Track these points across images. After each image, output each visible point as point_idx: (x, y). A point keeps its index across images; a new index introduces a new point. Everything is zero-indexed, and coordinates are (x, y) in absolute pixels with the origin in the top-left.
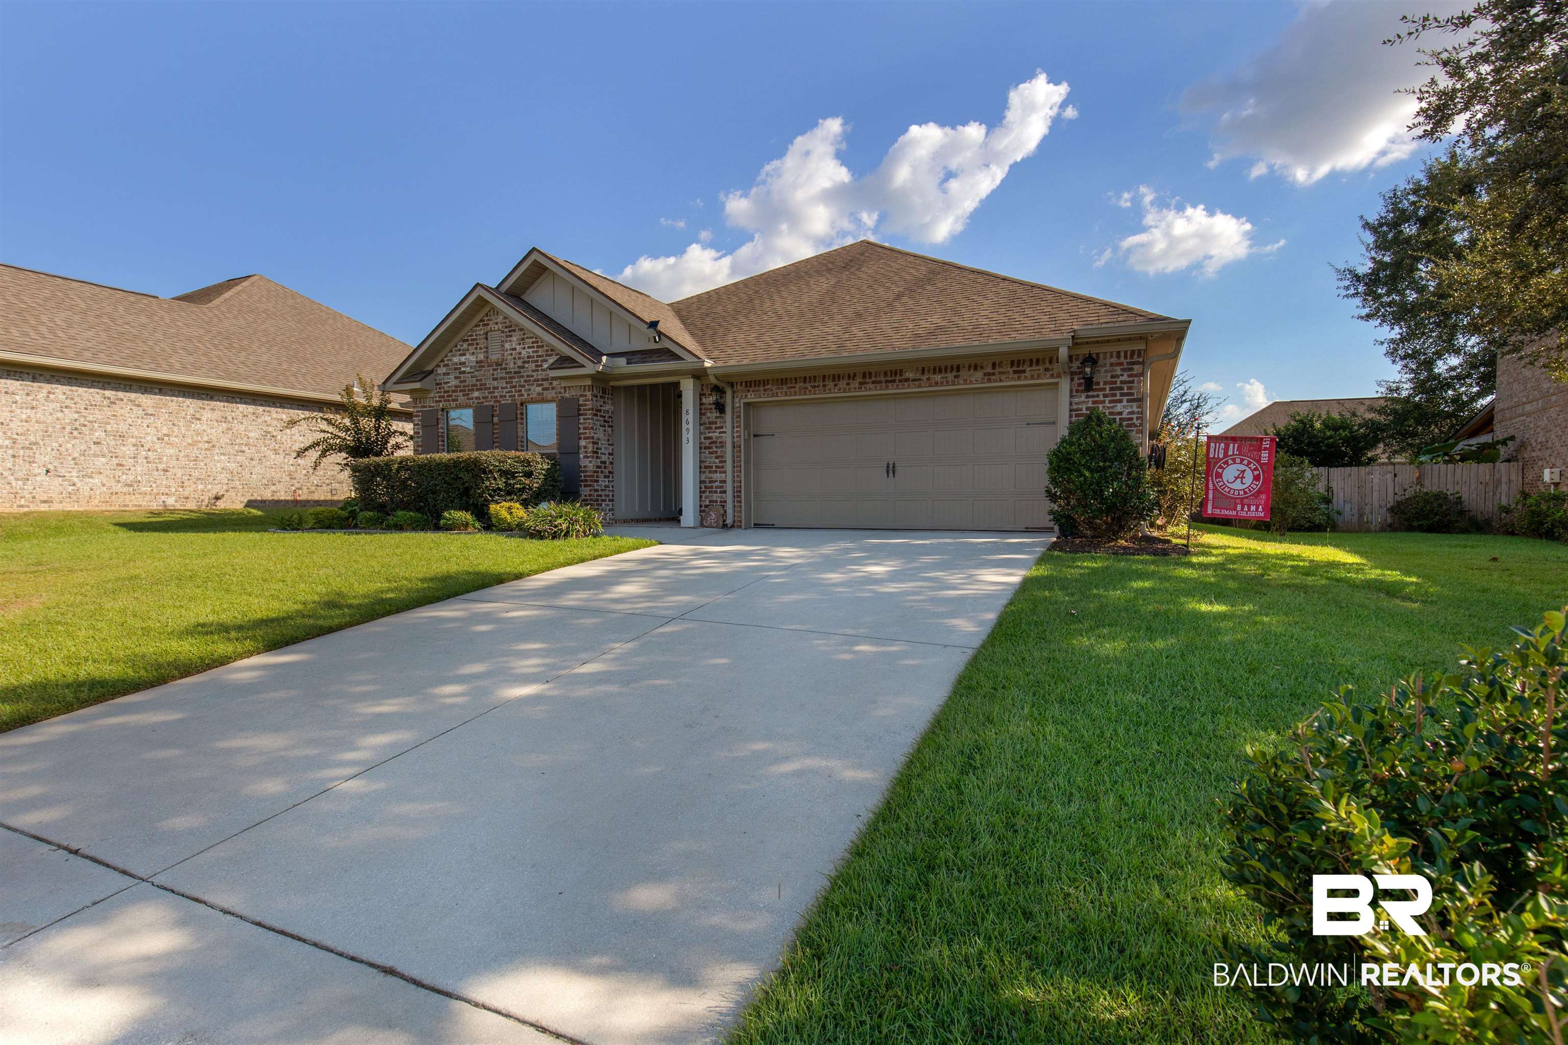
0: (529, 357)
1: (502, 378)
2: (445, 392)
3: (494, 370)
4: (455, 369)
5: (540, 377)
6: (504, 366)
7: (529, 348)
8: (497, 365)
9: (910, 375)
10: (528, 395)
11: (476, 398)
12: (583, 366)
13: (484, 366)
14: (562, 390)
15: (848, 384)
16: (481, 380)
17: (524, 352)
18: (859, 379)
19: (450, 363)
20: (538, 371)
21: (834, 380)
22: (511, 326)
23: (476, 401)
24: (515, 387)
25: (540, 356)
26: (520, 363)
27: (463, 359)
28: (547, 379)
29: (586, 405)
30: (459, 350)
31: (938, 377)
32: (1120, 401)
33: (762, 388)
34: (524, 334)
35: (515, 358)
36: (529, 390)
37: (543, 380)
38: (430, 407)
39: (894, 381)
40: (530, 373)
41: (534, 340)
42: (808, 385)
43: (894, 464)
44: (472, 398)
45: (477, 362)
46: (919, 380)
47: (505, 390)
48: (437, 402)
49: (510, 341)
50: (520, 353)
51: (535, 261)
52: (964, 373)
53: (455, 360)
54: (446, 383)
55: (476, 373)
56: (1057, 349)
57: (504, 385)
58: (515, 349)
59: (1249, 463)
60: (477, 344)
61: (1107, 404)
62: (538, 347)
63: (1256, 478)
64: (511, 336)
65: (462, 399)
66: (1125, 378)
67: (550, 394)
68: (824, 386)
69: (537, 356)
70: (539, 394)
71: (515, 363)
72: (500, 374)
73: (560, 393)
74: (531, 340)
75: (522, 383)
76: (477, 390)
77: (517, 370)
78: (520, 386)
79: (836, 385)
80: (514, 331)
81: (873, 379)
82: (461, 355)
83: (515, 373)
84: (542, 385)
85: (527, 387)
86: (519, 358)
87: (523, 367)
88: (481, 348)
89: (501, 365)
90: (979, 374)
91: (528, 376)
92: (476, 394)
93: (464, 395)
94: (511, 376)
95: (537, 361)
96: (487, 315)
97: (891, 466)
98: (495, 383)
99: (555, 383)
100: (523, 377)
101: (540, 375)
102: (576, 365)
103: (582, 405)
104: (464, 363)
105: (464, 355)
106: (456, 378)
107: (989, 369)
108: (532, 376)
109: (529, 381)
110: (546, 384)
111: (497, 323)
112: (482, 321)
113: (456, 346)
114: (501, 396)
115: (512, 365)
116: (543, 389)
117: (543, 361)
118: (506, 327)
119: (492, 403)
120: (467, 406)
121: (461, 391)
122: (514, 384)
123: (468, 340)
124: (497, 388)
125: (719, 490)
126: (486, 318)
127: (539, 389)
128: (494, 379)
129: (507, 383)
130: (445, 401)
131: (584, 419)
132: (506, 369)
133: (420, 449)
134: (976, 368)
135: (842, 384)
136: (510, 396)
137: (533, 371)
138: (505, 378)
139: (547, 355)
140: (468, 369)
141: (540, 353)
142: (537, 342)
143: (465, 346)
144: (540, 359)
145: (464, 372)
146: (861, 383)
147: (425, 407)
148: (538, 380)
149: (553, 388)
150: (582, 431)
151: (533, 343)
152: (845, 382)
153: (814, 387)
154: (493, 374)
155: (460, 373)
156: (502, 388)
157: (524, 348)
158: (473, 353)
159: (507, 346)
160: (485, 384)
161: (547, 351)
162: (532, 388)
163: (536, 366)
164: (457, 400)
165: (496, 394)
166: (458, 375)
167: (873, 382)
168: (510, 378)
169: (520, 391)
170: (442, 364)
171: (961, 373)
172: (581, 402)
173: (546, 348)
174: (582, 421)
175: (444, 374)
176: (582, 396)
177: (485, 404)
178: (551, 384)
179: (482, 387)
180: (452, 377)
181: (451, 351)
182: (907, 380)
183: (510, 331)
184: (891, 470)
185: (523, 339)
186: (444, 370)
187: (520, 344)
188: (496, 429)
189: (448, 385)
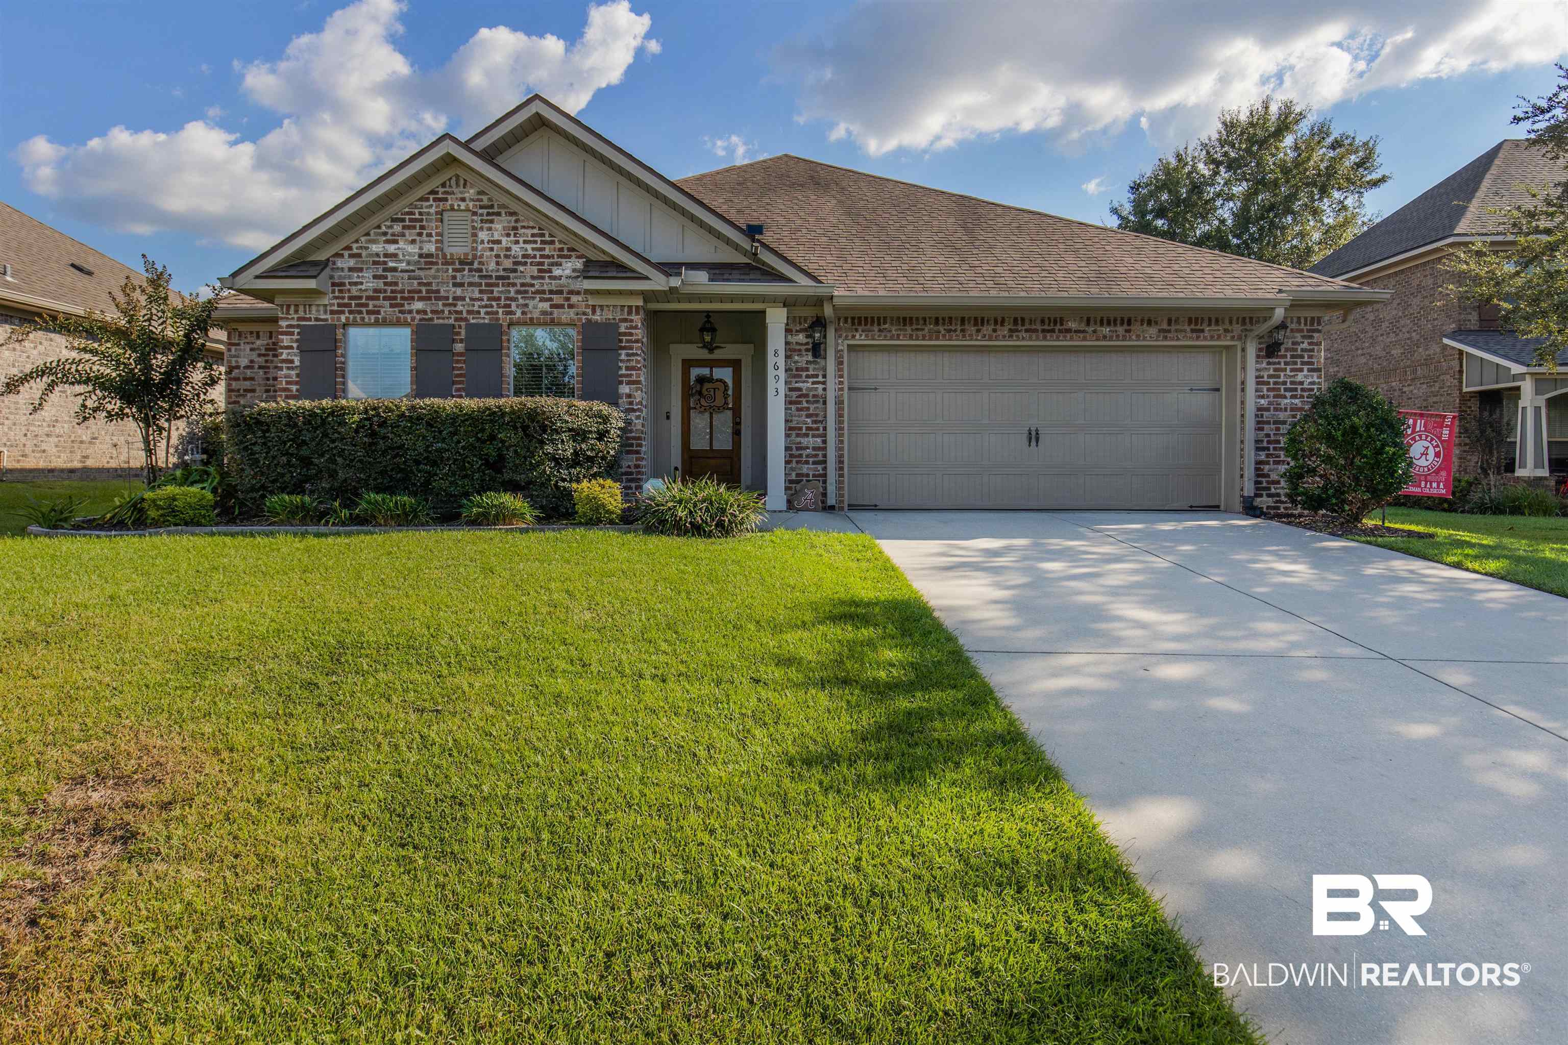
0: (524, 256)
1: (471, 284)
2: (351, 298)
3: (454, 270)
4: (375, 263)
5: (546, 287)
6: (476, 265)
7: (525, 242)
8: (462, 263)
9: (1072, 325)
10: (523, 313)
11: (418, 312)
12: (647, 278)
13: (436, 263)
14: (589, 311)
15: (995, 331)
16: (429, 284)
17: (515, 248)
18: (1007, 327)
19: (364, 253)
20: (543, 278)
21: (976, 324)
22: (492, 207)
23: (418, 317)
24: (499, 299)
25: (548, 257)
26: (508, 264)
27: (392, 248)
28: (560, 292)
29: (631, 334)
30: (385, 234)
31: (1106, 330)
32: (1301, 370)
33: (876, 328)
34: (516, 221)
35: (498, 256)
36: (526, 305)
37: (551, 292)
38: (317, 319)
39: (1053, 331)
40: (528, 280)
41: (536, 231)
42: (941, 328)
43: (1037, 430)
44: (410, 312)
45: (421, 256)
46: (1084, 331)
47: (477, 303)
48: (332, 312)
49: (490, 229)
50: (508, 249)
51: (537, 114)
52: (1135, 327)
53: (375, 248)
54: (356, 284)
55: (417, 273)
56: (1272, 309)
57: (476, 295)
58: (499, 242)
59: (1432, 440)
60: (422, 227)
61: (1288, 372)
62: (543, 242)
63: (1437, 455)
64: (492, 222)
65: (386, 310)
66: (1305, 346)
67: (566, 315)
68: (963, 331)
69: (542, 256)
70: (544, 313)
71: (498, 263)
72: (466, 276)
73: (584, 314)
74: (529, 232)
75: (512, 294)
76: (421, 299)
77: (502, 273)
78: (507, 299)
79: (978, 331)
80: (499, 214)
81: (1027, 326)
82: (388, 242)
83: (498, 278)
84: (550, 300)
85: (521, 301)
86: (507, 257)
87: (515, 271)
88: (430, 235)
89: (472, 263)
90: (1153, 331)
91: (523, 285)
92: (419, 305)
93: (392, 306)
94: (488, 283)
95: (542, 264)
96: (443, 185)
97: (1034, 433)
98: (459, 291)
99: (574, 299)
100: (514, 285)
101: (547, 284)
102: (629, 275)
103: (625, 334)
104: (395, 255)
105: (396, 242)
106: (375, 277)
107: (1165, 326)
108: (533, 285)
109: (526, 292)
110: (557, 299)
111: (463, 200)
112: (433, 192)
113: (379, 227)
114: (469, 312)
115: (492, 266)
116: (552, 306)
117: (552, 264)
118: (481, 207)
119: (452, 321)
120: (398, 323)
121: (385, 299)
122: (496, 294)
123: (403, 220)
124: (463, 299)
125: (811, 460)
126: (441, 190)
127: (546, 306)
128: (455, 285)
129: (481, 292)
130: (350, 312)
131: (628, 355)
132: (480, 270)
133: (294, 388)
134: (1149, 323)
135: (987, 329)
136: (487, 313)
137: (533, 277)
138: (480, 285)
139: (559, 256)
140: (403, 265)
141: (547, 252)
142: (543, 235)
143: (397, 228)
144: (546, 261)
145: (394, 270)
146: (1010, 330)
147: (310, 319)
148: (543, 292)
149: (571, 306)
150: (623, 372)
151: (533, 235)
152: (991, 328)
153: (950, 331)
154: (454, 277)
155: (385, 270)
156: (472, 299)
157: (517, 242)
158: (413, 242)
159: (483, 235)
160: (438, 291)
161: (561, 250)
162: (531, 303)
163: (540, 271)
164: (378, 312)
165: (459, 308)
166: (380, 272)
167: (1027, 331)
168: (487, 285)
169: (509, 306)
170: (346, 253)
171: (1132, 327)
172: (622, 330)
173: (558, 245)
174: (623, 357)
175: (351, 269)
176: (625, 320)
177: (436, 321)
178: (568, 299)
179: (432, 295)
180: (368, 275)
181: (368, 234)
182: (1068, 331)
183: (488, 214)
184: (1034, 437)
185: (515, 228)
186: (352, 263)
187: (508, 235)
188: (458, 362)
189: (360, 287)
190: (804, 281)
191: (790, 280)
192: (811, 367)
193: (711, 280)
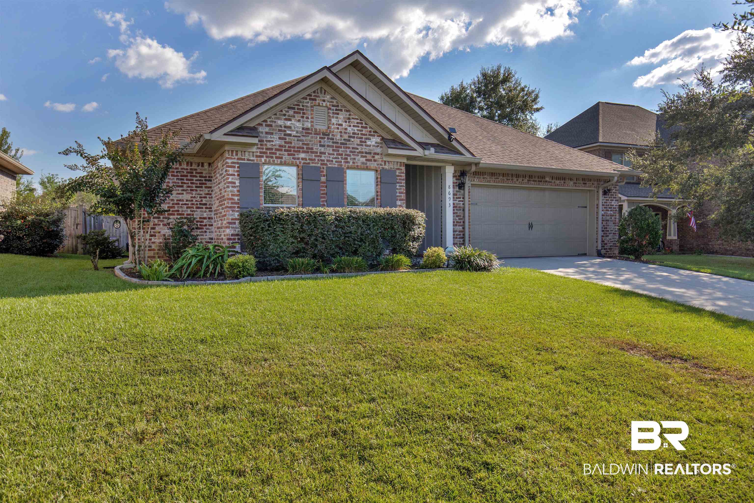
0: (354, 133)
1: (328, 146)
2: (267, 149)
3: (320, 138)
4: (280, 130)
5: (363, 150)
6: (330, 136)
7: (354, 126)
8: (324, 134)
9: (547, 179)
10: (353, 163)
11: (302, 159)
12: (415, 150)
13: (311, 134)
14: (383, 163)
15: (523, 180)
16: (308, 144)
17: (349, 129)
18: (527, 179)
19: (274, 124)
20: (362, 145)
21: (516, 177)
22: (338, 106)
23: (302, 162)
24: (342, 155)
25: (364, 135)
26: (346, 137)
27: (288, 123)
28: (370, 153)
29: (401, 176)
30: (285, 115)
31: (558, 182)
32: (613, 200)
33: (482, 177)
34: (350, 115)
35: (341, 132)
36: (355, 159)
37: (366, 153)
38: (248, 160)
39: (541, 181)
40: (356, 146)
41: (359, 121)
42: (505, 178)
43: (532, 224)
44: (298, 159)
45: (303, 129)
46: (551, 182)
47: (331, 156)
48: (257, 156)
49: (337, 118)
50: (346, 129)
51: (357, 60)
52: (567, 181)
53: (280, 122)
54: (269, 141)
55: (302, 138)
56: (614, 177)
57: (331, 152)
58: (341, 125)
60: (304, 113)
62: (362, 127)
64: (338, 114)
65: (286, 157)
66: (614, 191)
67: (373, 165)
68: (512, 180)
69: (362, 134)
70: (363, 163)
71: (341, 136)
72: (326, 141)
73: (381, 165)
74: (356, 121)
75: (348, 153)
76: (304, 152)
77: (343, 141)
78: (346, 155)
80: (341, 110)
81: (533, 179)
82: (286, 119)
83: (342, 144)
84: (366, 157)
85: (352, 157)
86: (345, 133)
87: (349, 141)
88: (307, 118)
89: (329, 135)
90: (572, 183)
91: (353, 148)
92: (302, 155)
93: (289, 155)
94: (337, 146)
95: (361, 138)
96: (314, 92)
98: (323, 149)
99: (377, 157)
100: (349, 148)
101: (364, 149)
102: (408, 148)
103: (398, 176)
104: (290, 127)
105: (290, 120)
106: (280, 138)
107: (575, 181)
108: (357, 149)
109: (355, 152)
110: (369, 157)
111: (324, 101)
112: (309, 95)
113: (282, 111)
114: (328, 161)
115: (338, 137)
116: (366, 160)
117: (366, 139)
118: (333, 106)
119: (319, 165)
120: (292, 165)
121: (285, 151)
122: (340, 152)
123: (294, 108)
124: (325, 153)
126: (313, 94)
127: (364, 159)
128: (321, 146)
129: (333, 150)
130: (267, 157)
131: (400, 186)
132: (333, 139)
133: (236, 198)
134: (571, 180)
135: (520, 180)
136: (336, 162)
137: (358, 145)
138: (333, 146)
139: (370, 135)
140: (294, 133)
141: (364, 132)
142: (362, 123)
143: (291, 112)
144: (364, 137)
145: (290, 135)
147: (244, 159)
148: (362, 153)
149: (375, 161)
150: (398, 194)
151: (357, 123)
153: (508, 179)
154: (320, 142)
155: (285, 135)
156: (329, 154)
157: (350, 126)
158: (299, 121)
159: (334, 121)
160: (312, 149)
161: (370, 132)
162: (357, 158)
163: (361, 141)
164: (282, 158)
165: (323, 158)
166: (282, 136)
167: (533, 181)
168: (336, 147)
169: (347, 159)
170: (264, 124)
172: (397, 174)
173: (369, 129)
174: (398, 187)
175: (267, 133)
176: (398, 169)
177: (311, 165)
178: (373, 157)
179: (309, 150)
180: (276, 137)
181: (276, 114)
182: (546, 181)
183: (336, 110)
185: (349, 119)
186: (267, 129)
187: (346, 122)
188: (322, 186)
189: (272, 143)
190: (468, 155)
191: (462, 154)
192: (458, 193)
193: (435, 152)
